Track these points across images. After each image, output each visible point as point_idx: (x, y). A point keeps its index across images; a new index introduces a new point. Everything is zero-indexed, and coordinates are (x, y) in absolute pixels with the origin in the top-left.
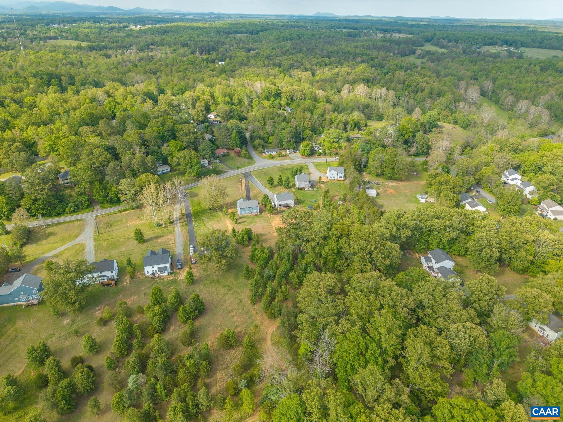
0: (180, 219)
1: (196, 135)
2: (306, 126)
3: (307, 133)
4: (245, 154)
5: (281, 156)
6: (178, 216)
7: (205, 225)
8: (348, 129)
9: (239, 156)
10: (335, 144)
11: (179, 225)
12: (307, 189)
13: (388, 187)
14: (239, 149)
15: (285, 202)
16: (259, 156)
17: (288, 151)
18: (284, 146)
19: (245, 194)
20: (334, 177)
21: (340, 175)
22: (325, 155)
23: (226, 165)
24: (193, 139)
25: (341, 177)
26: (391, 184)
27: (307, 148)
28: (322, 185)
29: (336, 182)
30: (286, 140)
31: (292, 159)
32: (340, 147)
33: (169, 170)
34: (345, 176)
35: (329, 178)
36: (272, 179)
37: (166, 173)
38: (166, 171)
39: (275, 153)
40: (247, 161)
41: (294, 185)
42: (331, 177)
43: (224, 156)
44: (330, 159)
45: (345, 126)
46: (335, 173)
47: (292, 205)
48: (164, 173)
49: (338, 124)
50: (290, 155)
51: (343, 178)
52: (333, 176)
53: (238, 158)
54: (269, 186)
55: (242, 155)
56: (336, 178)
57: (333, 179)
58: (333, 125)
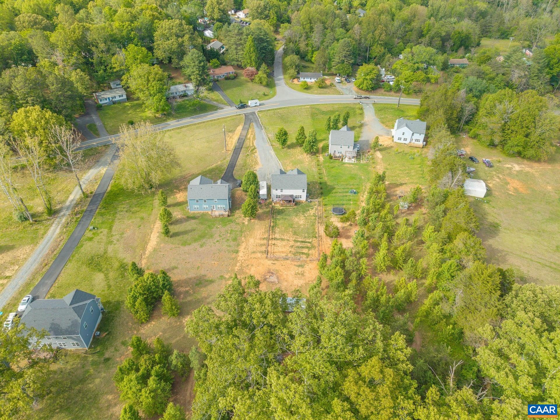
0: (77, 205)
1: (180, 40)
2: (377, 38)
3: (377, 50)
4: (260, 79)
5: (322, 86)
6: (78, 197)
7: (110, 228)
8: (448, 48)
9: (252, 80)
10: (419, 72)
11: (64, 220)
12: (346, 160)
13: (510, 174)
14: (253, 69)
15: (287, 192)
16: (287, 84)
17: (337, 79)
18: (333, 70)
19: (229, 159)
20: (405, 139)
21: (416, 136)
22: (399, 90)
23: (223, 96)
24: (175, 46)
25: (417, 140)
26: (517, 168)
27: (368, 77)
28: (379, 155)
29: (407, 150)
30: (337, 59)
31: (339, 93)
32: (428, 80)
33: (125, 97)
34: (426, 140)
35: (396, 140)
36: (286, 134)
37: (119, 102)
38: (118, 98)
39: (313, 80)
40: (263, 90)
41: (325, 148)
42: (400, 139)
43: (227, 78)
44: (405, 100)
45: (443, 44)
46: (408, 133)
47: (303, 198)
48: (114, 103)
49: (433, 38)
50: (339, 87)
51: (421, 143)
52: (403, 137)
53: (250, 84)
54: (278, 145)
55: (257, 79)
56: (407, 142)
57: (402, 141)
58: (423, 39)
